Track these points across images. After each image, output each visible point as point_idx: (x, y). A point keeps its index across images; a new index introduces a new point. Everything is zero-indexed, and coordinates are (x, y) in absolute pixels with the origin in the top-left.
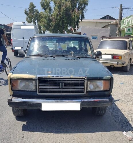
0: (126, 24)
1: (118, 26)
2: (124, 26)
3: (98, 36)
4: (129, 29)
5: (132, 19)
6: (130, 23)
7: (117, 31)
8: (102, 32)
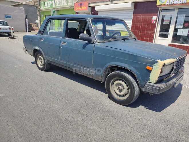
0: (48, 6)
1: (38, 7)
2: (45, 7)
3: (12, 15)
4: (54, 11)
5: (55, 2)
6: (54, 6)
7: (38, 12)
8: (17, 11)
